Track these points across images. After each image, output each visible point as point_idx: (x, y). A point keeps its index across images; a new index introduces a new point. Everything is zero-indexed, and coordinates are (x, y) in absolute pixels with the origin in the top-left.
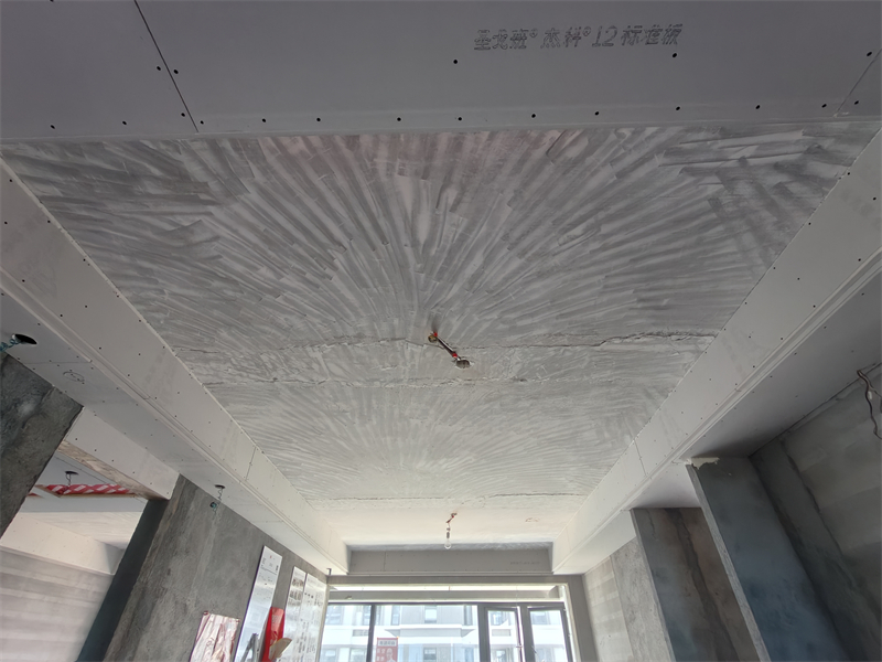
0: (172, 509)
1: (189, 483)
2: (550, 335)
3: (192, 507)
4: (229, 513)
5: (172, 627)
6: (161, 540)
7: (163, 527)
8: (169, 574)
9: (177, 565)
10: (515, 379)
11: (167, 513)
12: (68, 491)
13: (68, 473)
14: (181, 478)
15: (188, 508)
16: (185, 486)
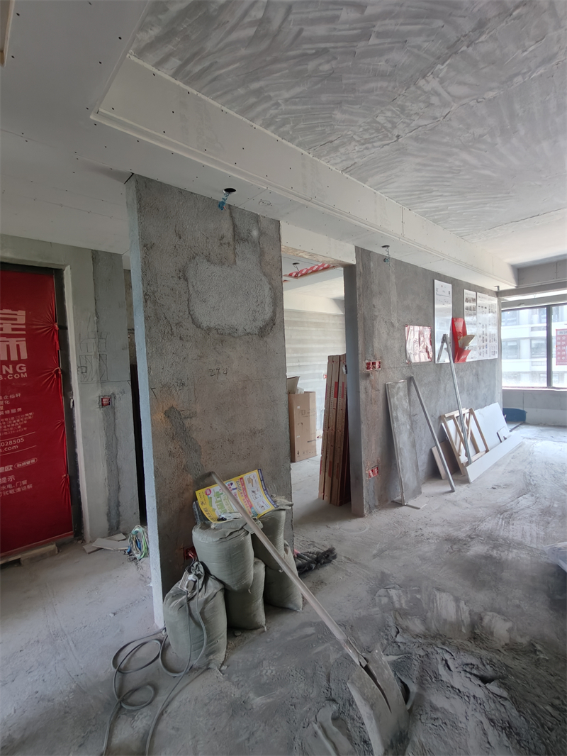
0: (360, 269)
1: (363, 250)
3: (372, 265)
4: (399, 263)
5: (388, 334)
6: (361, 290)
7: (359, 282)
8: (374, 307)
9: (377, 302)
11: (358, 273)
12: (300, 275)
13: (294, 264)
14: (357, 249)
15: (370, 266)
16: (361, 253)
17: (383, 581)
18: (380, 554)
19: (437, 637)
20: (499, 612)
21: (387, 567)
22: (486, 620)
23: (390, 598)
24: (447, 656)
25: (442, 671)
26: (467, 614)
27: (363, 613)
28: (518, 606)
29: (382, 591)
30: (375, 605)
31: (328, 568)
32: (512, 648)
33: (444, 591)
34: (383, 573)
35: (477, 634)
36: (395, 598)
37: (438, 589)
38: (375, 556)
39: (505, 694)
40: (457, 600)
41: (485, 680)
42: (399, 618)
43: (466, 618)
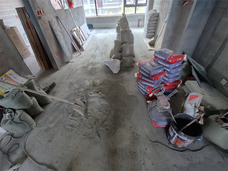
17: (71, 84)
18: (68, 78)
19: (87, 90)
20: (97, 79)
21: (71, 80)
22: (95, 82)
23: (74, 87)
24: (90, 92)
25: (90, 95)
26: (91, 82)
27: (69, 93)
28: (100, 76)
29: (72, 86)
30: (71, 90)
31: (55, 88)
32: (101, 84)
33: (86, 80)
34: (71, 82)
35: (94, 85)
36: (76, 87)
37: (84, 80)
38: (67, 79)
39: (101, 93)
40: (89, 80)
41: (98, 92)
42: (78, 90)
43: (91, 83)
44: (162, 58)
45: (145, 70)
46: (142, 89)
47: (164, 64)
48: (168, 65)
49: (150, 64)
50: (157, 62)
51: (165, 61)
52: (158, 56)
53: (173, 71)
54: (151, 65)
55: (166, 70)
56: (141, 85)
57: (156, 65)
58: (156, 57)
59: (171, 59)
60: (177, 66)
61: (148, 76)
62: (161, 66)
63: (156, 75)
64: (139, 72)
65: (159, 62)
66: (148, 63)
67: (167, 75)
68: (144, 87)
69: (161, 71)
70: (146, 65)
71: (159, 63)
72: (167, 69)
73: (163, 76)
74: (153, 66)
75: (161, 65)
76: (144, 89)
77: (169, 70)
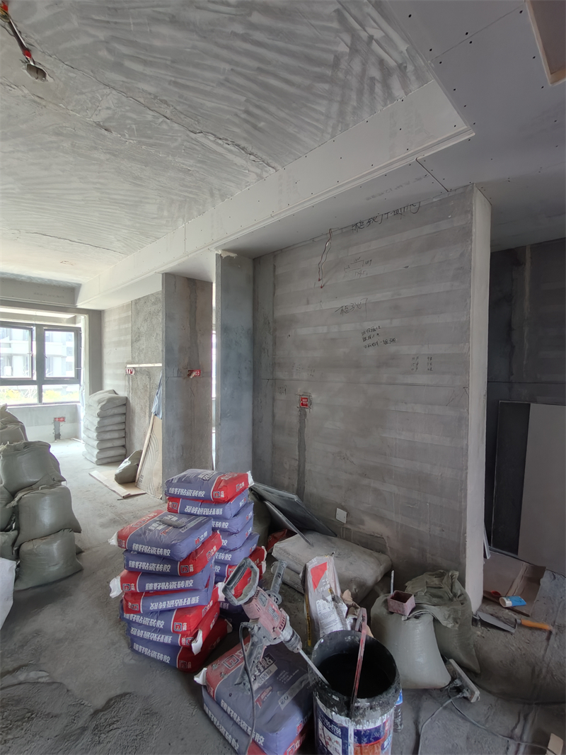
2: (156, 97)
10: (98, 125)
44: (195, 493)
45: (153, 551)
46: (155, 637)
47: (207, 511)
48: (218, 510)
49: (164, 523)
50: (183, 513)
51: (204, 502)
52: (183, 492)
53: (237, 524)
54: (170, 525)
55: (218, 528)
56: (146, 621)
57: (184, 520)
58: (173, 498)
59: (220, 490)
60: (241, 504)
61: (167, 568)
62: (200, 519)
63: (196, 551)
64: (125, 572)
65: (188, 509)
66: (155, 525)
67: (224, 543)
68: (160, 624)
69: (206, 534)
70: (150, 530)
71: (190, 514)
72: (218, 524)
73: (215, 548)
74: (175, 527)
75: (197, 516)
76: (164, 631)
77: (225, 525)
